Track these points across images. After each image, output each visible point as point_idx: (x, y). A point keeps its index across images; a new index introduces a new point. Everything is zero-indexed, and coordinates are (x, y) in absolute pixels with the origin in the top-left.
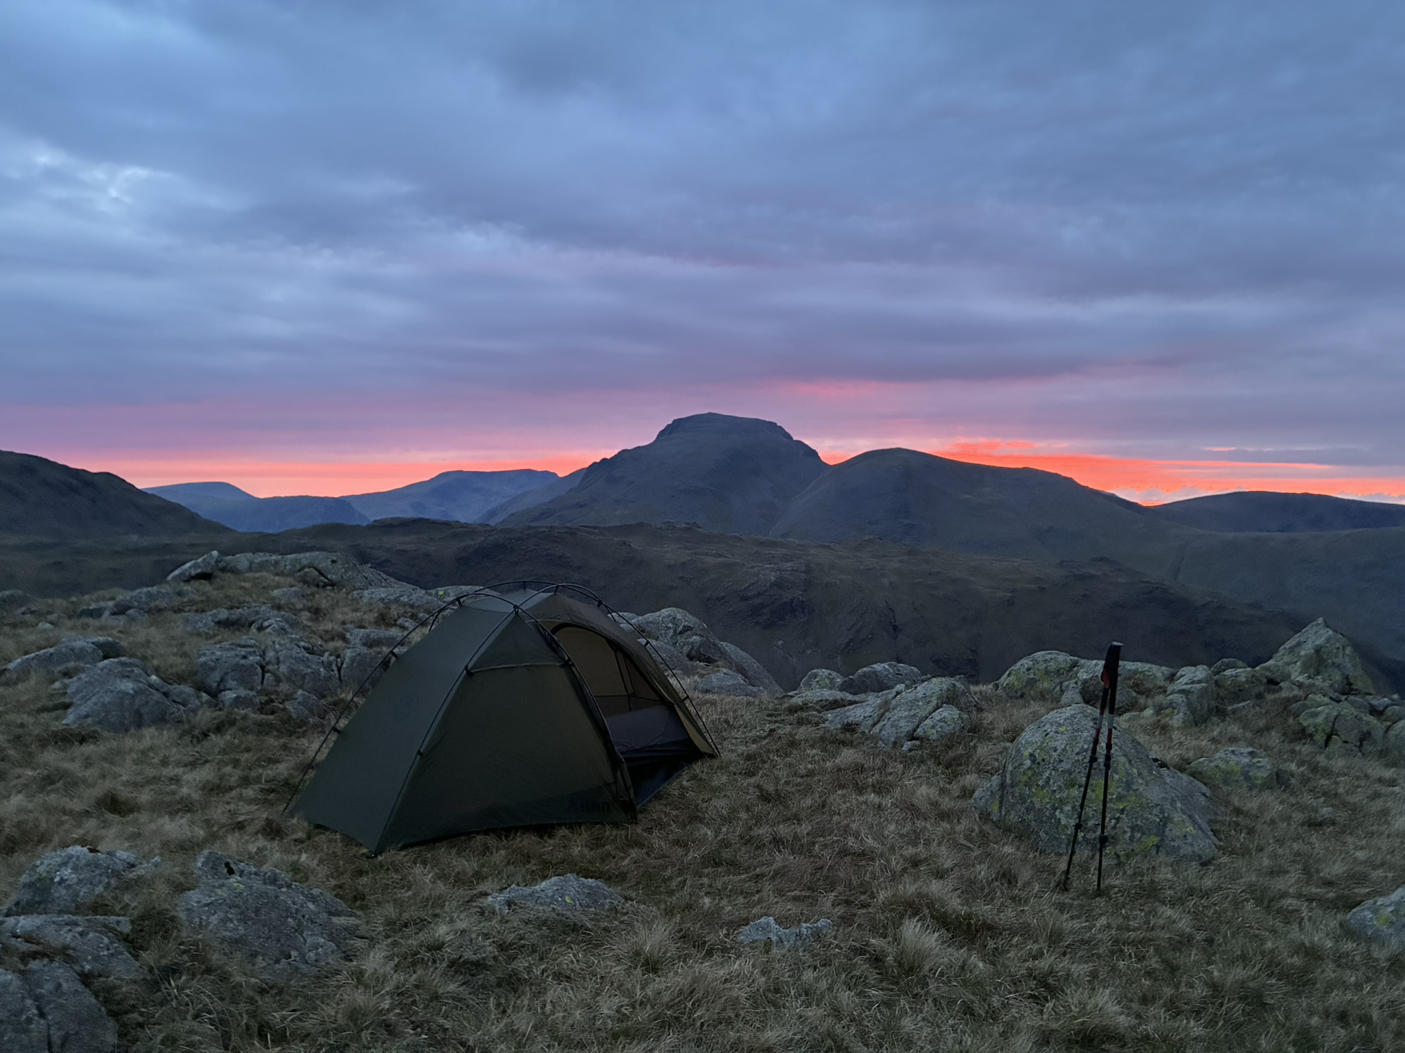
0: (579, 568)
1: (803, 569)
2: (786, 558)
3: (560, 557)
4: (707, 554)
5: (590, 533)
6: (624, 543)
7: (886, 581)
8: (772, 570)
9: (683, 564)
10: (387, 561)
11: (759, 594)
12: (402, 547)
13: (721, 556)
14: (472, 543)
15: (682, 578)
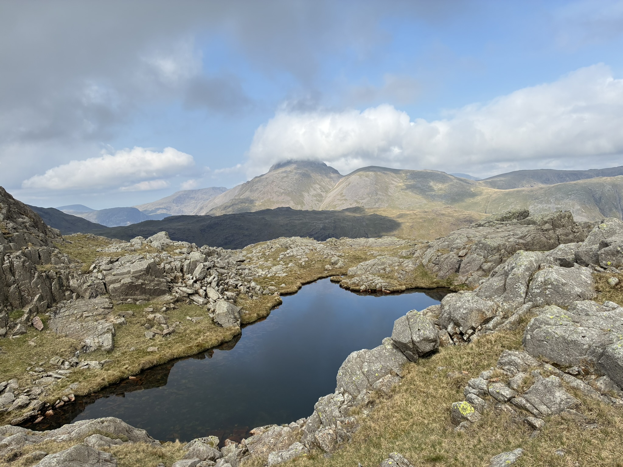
0: (247, 229)
1: (333, 221)
2: (326, 219)
3: (240, 226)
4: (295, 220)
5: (249, 215)
6: (263, 218)
7: (364, 223)
8: (321, 223)
9: (287, 224)
10: (174, 233)
11: (316, 233)
12: (179, 227)
13: (301, 220)
14: (205, 223)
15: (287, 230)
